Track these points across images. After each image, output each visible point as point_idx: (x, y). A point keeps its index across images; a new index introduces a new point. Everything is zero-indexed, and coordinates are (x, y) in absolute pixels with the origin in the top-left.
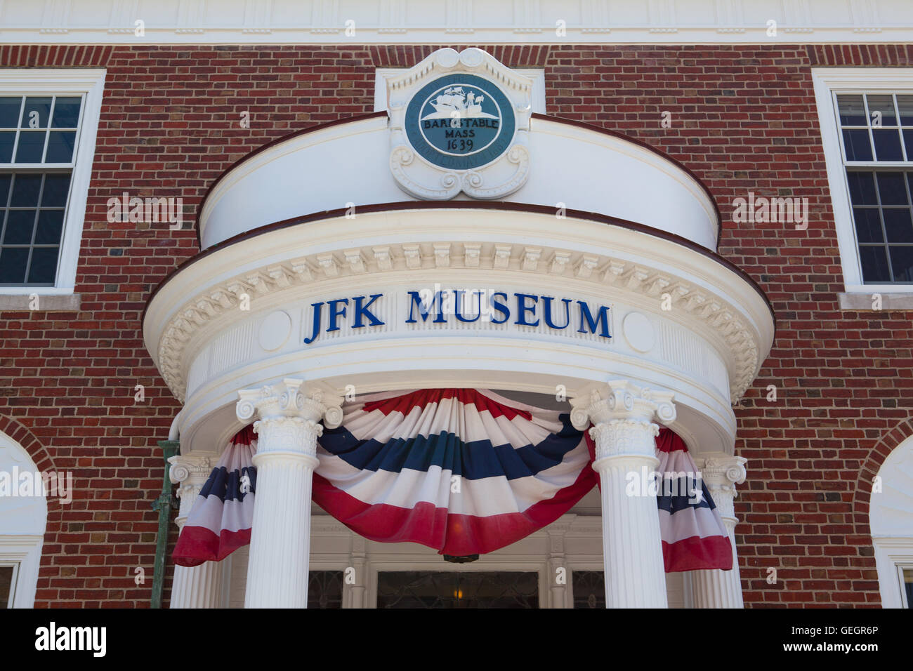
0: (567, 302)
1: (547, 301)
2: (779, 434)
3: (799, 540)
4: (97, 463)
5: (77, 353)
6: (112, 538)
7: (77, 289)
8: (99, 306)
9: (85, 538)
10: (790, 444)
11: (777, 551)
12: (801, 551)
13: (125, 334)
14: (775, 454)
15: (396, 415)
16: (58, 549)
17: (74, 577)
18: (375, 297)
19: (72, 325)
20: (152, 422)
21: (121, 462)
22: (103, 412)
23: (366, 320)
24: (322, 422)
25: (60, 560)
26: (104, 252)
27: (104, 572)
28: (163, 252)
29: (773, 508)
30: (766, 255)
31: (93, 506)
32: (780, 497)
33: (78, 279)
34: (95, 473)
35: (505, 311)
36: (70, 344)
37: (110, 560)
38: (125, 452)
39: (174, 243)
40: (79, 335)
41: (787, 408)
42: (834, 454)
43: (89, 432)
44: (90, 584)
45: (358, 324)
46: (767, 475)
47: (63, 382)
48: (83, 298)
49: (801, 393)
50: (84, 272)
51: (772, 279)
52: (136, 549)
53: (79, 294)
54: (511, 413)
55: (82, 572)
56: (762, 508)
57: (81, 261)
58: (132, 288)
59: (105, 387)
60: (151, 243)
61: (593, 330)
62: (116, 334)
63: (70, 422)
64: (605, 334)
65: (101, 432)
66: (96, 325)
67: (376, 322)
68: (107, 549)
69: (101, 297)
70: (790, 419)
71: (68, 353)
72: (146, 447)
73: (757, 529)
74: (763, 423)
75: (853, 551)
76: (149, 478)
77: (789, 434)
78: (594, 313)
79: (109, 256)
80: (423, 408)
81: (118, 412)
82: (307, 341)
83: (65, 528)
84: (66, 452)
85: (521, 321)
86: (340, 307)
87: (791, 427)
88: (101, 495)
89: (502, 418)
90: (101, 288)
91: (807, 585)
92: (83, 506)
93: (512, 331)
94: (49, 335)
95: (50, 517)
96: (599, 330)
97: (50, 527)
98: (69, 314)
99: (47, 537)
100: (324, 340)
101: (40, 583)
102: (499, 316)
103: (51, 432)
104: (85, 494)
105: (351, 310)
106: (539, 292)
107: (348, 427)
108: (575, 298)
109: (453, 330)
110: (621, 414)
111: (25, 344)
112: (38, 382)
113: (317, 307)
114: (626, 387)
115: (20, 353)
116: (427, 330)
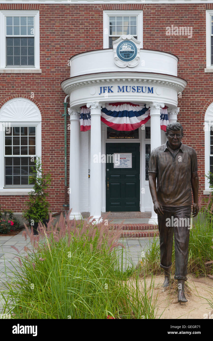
0: (146, 87)
1: (142, 87)
2: (188, 100)
3: (190, 121)
4: (50, 106)
5: (43, 83)
6: (55, 122)
7: (41, 68)
8: (46, 72)
9: (50, 122)
10: (191, 102)
11: (186, 124)
12: (190, 124)
13: (52, 78)
14: (187, 104)
15: (115, 106)
16: (44, 124)
17: (49, 129)
18: (112, 87)
19: (41, 76)
20: (60, 98)
21: (55, 106)
22: (50, 96)
23: (110, 91)
24: (101, 107)
25: (45, 126)
26: (45, 59)
27: (54, 128)
28: (58, 59)
29: (186, 115)
30: (190, 59)
31: (50, 115)
32: (187, 113)
33: (40, 66)
34: (50, 109)
35: (135, 90)
36: (41, 81)
37: (55, 126)
38: (55, 104)
39: (60, 57)
40: (42, 79)
41: (191, 94)
42: (199, 104)
43: (47, 100)
44: (52, 130)
45: (109, 92)
46: (185, 108)
47: (41, 89)
48: (42, 70)
49: (194, 91)
50: (42, 64)
51: (191, 65)
52: (60, 124)
53: (41, 69)
54: (136, 105)
55: (50, 128)
56: (183, 115)
57: (40, 61)
58: (52, 68)
59: (50, 90)
60: (55, 57)
61: (150, 92)
62: (50, 79)
63: (43, 98)
64: (152, 93)
65: (50, 100)
66: (46, 76)
67: (112, 92)
68: (54, 124)
69: (46, 70)
70: (191, 97)
71: (41, 83)
72: (60, 103)
73: (182, 119)
75: (200, 124)
76: (61, 109)
77: (191, 100)
78: (151, 89)
79: (46, 60)
80: (120, 105)
81: (53, 96)
82: (99, 94)
83: (45, 120)
84: (43, 104)
85: (138, 92)
86: (105, 88)
87: (191, 98)
88: (52, 113)
89: (134, 106)
90: (46, 68)
91: (191, 130)
92: (48, 115)
93: (136, 94)
94: (36, 78)
95: (42, 117)
96: (151, 92)
97: (42, 119)
98: (40, 74)
99: (42, 122)
100: (103, 94)
101: (42, 131)
102: (134, 91)
103: (40, 100)
104: (48, 113)
105: (107, 89)
106: (141, 86)
107: (106, 108)
108: (147, 86)
109: (125, 93)
110: (154, 107)
111: (31, 81)
112: (35, 89)
113: (101, 88)
114: (155, 102)
115: (31, 83)
116: (121, 93)
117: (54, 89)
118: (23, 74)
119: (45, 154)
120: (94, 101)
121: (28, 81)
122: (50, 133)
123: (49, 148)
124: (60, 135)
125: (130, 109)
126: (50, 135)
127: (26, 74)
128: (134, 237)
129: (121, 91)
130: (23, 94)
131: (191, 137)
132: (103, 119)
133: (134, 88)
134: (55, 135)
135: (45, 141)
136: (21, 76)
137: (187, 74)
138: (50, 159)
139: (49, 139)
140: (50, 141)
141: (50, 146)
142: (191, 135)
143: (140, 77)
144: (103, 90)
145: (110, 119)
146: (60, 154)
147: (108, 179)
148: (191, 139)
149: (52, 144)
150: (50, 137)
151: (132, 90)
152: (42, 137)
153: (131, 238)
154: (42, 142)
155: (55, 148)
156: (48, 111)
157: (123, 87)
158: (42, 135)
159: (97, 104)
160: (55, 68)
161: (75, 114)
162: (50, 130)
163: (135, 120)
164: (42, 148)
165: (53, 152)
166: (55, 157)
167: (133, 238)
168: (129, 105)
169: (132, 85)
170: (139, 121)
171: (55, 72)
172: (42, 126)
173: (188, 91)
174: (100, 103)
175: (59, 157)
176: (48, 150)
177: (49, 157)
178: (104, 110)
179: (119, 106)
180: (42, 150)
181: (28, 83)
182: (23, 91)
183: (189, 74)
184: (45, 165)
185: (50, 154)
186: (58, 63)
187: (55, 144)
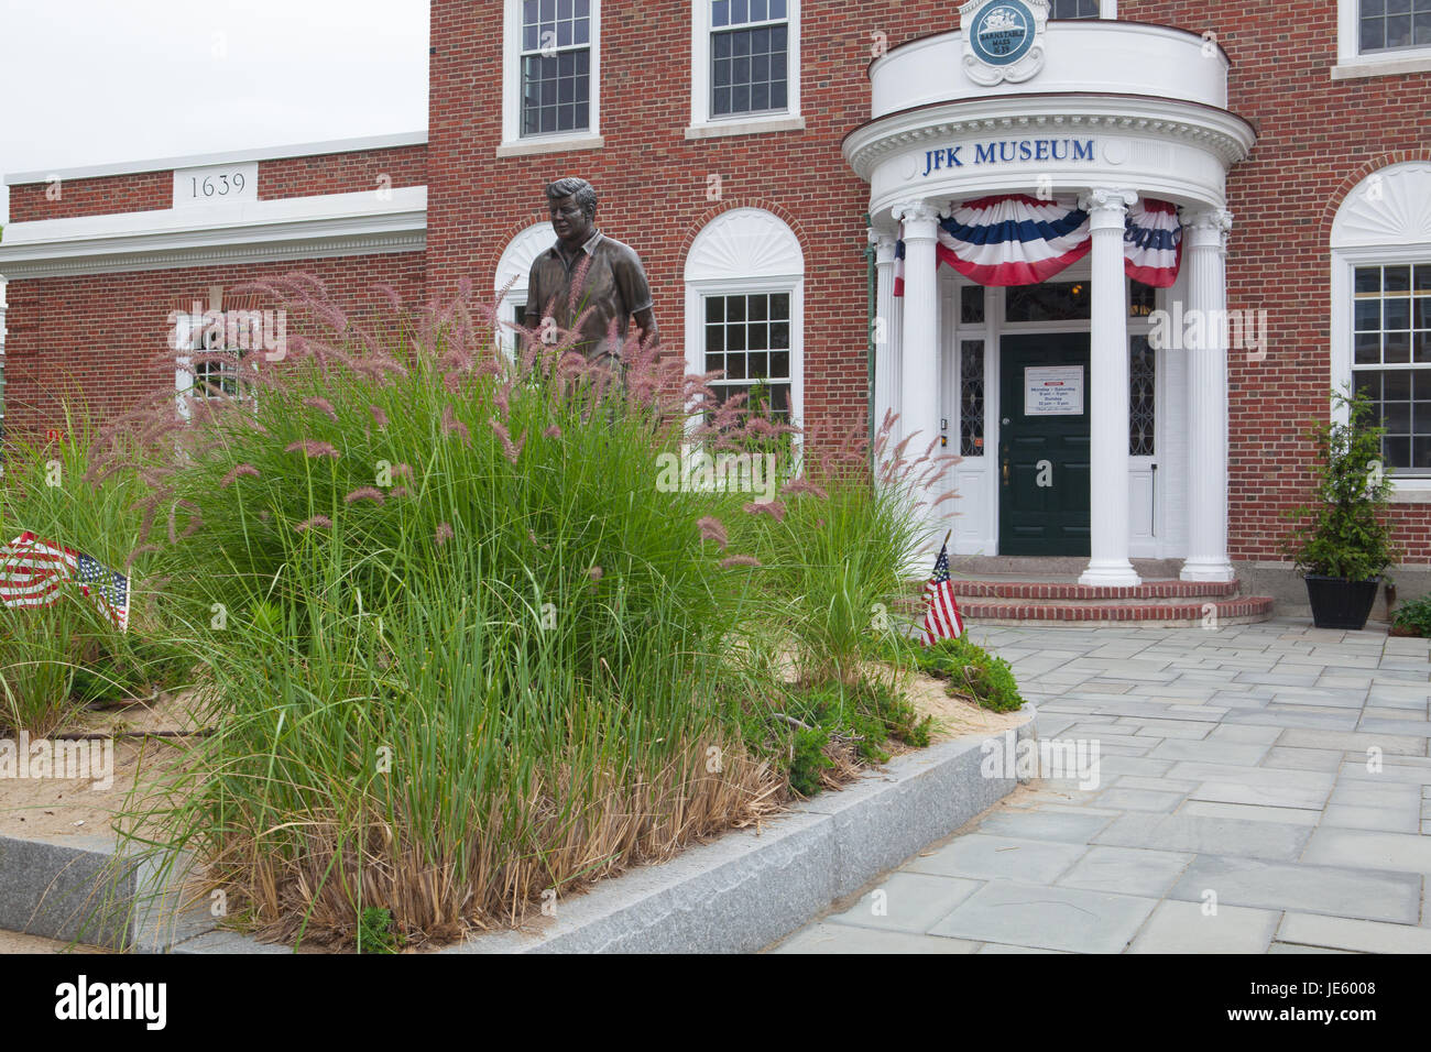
0: (1066, 142)
1: (1054, 143)
3: (1278, 252)
4: (829, 228)
5: (808, 158)
6: (842, 274)
7: (803, 114)
8: (817, 125)
9: (827, 275)
10: (1280, 186)
11: (1262, 261)
12: (1279, 260)
14: (1268, 194)
15: (979, 211)
16: (812, 282)
17: (824, 298)
18: (958, 149)
19: (803, 139)
20: (858, 200)
21: (842, 227)
22: (828, 195)
23: (954, 163)
24: (939, 215)
25: (814, 289)
26: (815, 86)
27: (841, 294)
28: (852, 81)
29: (1263, 231)
30: (1278, 41)
31: (829, 255)
32: (1268, 224)
33: (802, 106)
34: (828, 235)
35: (1028, 152)
36: (803, 152)
37: (843, 287)
38: (844, 221)
39: (858, 74)
40: (808, 145)
41: (1280, 159)
42: (1311, 191)
43: (821, 209)
44: (834, 301)
45: (950, 165)
46: (1261, 209)
47: (802, 178)
48: (807, 120)
49: (1293, 148)
50: (805, 101)
51: (1281, 60)
52: (857, 280)
53: (804, 117)
54: (1043, 203)
55: (828, 295)
56: (1255, 232)
57: (802, 94)
58: (835, 110)
59: (827, 179)
60: (844, 75)
61: (1083, 157)
62: (829, 143)
63: (810, 203)
64: (1091, 158)
65: (828, 209)
66: (817, 137)
67: (959, 164)
68: (840, 281)
69: (818, 118)
70: (1282, 168)
71: (802, 158)
72: (856, 216)
73: (1249, 247)
74: (1262, 172)
75: (1315, 258)
77: (1280, 178)
78: (1083, 146)
79: (819, 88)
80: (993, 205)
81: (837, 195)
82: (925, 174)
83: (815, 269)
84: (810, 223)
85: (1038, 158)
86: (940, 156)
87: (1282, 173)
88: (833, 248)
89: (1039, 207)
90: (817, 112)
91: (1280, 282)
92: (823, 255)
93: (1033, 164)
94: (789, 147)
95: (806, 263)
96: (1087, 155)
97: (806, 269)
98: (800, 132)
99: (806, 276)
100: (934, 174)
101: (806, 303)
102: (1025, 156)
103: (799, 210)
104: (824, 248)
105: (946, 156)
106: (1050, 138)
107: (956, 217)
108: (1072, 137)
109: (999, 166)
110: (1100, 205)
111: (776, 154)
112: (786, 179)
113: (929, 154)
114: (1100, 188)
115: (774, 161)
116: (986, 167)
117: (840, 175)
118: (754, 136)
119: (812, 375)
120: (910, 198)
121: (767, 155)
122: (829, 308)
123: (826, 355)
124: (857, 314)
125: (1022, 214)
126: (828, 315)
127: (762, 135)
129: (984, 158)
130: (753, 195)
131: (1280, 305)
132: (943, 254)
133: (1025, 146)
134: (844, 314)
135: (813, 336)
136: (749, 144)
137: (1267, 91)
138: (829, 389)
139: (826, 329)
140: (829, 336)
141: (828, 349)
142: (1280, 297)
143: (1042, 110)
144: (933, 160)
145: (966, 251)
146: (857, 374)
147: (1007, 450)
148: (1281, 312)
149: (832, 342)
150: (828, 322)
151: (1019, 153)
152: (805, 323)
153: (997, 621)
154: (805, 336)
155: (842, 355)
156: (822, 242)
157: (992, 146)
158: (806, 316)
159: (918, 206)
160: (845, 109)
161: (889, 246)
162: (827, 302)
163: (1039, 251)
164: (806, 356)
165: (835, 368)
166: (842, 381)
168: (1020, 203)
169: (1019, 139)
170: (1058, 254)
171: (845, 122)
172: (806, 289)
173: (1270, 150)
174: (928, 201)
175: (854, 381)
176: (822, 362)
177: (825, 382)
178: (947, 225)
179: (989, 208)
180: (805, 363)
181: (767, 161)
182: (751, 188)
183: (1276, 90)
184: (812, 409)
185: (827, 375)
186: (851, 95)
187: (842, 342)
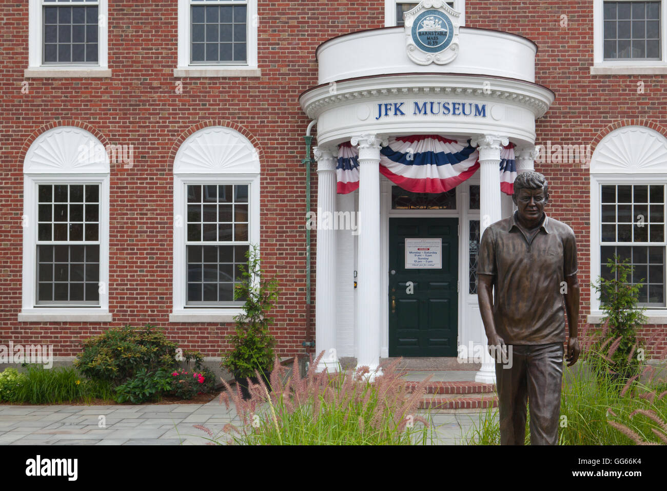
0: (471, 105)
1: (464, 105)
2: (557, 131)
3: (561, 174)
4: (278, 144)
5: (263, 96)
6: (287, 174)
7: (259, 66)
8: (269, 75)
9: (276, 174)
10: (562, 135)
12: (561, 179)
13: (282, 87)
14: (555, 139)
15: (408, 143)
16: (266, 179)
17: (274, 190)
18: (402, 104)
19: (259, 83)
20: (298, 126)
21: (287, 144)
22: (277, 122)
23: (398, 113)
24: (381, 145)
25: (268, 183)
26: (268, 48)
27: (286, 188)
28: (294, 48)
30: (560, 48)
31: (278, 161)
33: (259, 62)
34: (277, 148)
35: (448, 109)
36: (259, 92)
37: (288, 183)
38: (288, 139)
39: (298, 44)
40: (263, 88)
41: (562, 119)
42: (579, 139)
43: (272, 131)
44: (281, 192)
45: (396, 114)
47: (259, 109)
48: (262, 71)
49: (569, 113)
50: (261, 59)
51: (562, 60)
52: (297, 179)
53: (260, 69)
54: (450, 141)
55: (277, 188)
57: (259, 53)
58: (282, 66)
59: (277, 111)
60: (289, 44)
61: (480, 114)
62: (278, 88)
63: (264, 126)
64: (484, 116)
65: (277, 131)
66: (269, 83)
67: (402, 114)
68: (286, 179)
69: (270, 70)
70: (563, 124)
71: (259, 96)
72: (296, 137)
74: (551, 126)
75: (582, 179)
76: (299, 150)
77: (561, 130)
78: (480, 108)
79: (271, 50)
80: (419, 141)
81: (283, 122)
82: (377, 118)
83: (268, 170)
84: (264, 139)
85: (454, 113)
86: (389, 107)
87: (563, 128)
88: (281, 157)
89: (447, 143)
90: (269, 66)
91: (562, 192)
92: (273, 161)
93: (450, 117)
94: (250, 88)
95: (262, 166)
96: (482, 114)
97: (262, 170)
98: (257, 78)
99: (262, 174)
100: (384, 119)
101: (261, 192)
102: (446, 112)
103: (257, 131)
104: (274, 157)
105: (393, 108)
106: (461, 101)
107: (391, 146)
108: (474, 102)
109: (430, 117)
110: (488, 144)
111: (240, 92)
112: (248, 109)
113: (380, 106)
114: (490, 135)
115: (239, 96)
116: (421, 117)
117: (285, 109)
118: (224, 78)
119: (266, 241)
120: (367, 133)
121: (233, 92)
122: (278, 196)
123: (276, 228)
124: (297, 201)
125: (439, 148)
126: (277, 201)
127: (230, 78)
128: (445, 408)
129: (420, 111)
130: (223, 118)
131: (562, 206)
132: (383, 170)
133: (446, 105)
134: (288, 201)
135: (267, 214)
136: (220, 83)
137: (554, 78)
138: (278, 250)
139: (276, 210)
140: (277, 214)
141: (277, 223)
142: (562, 201)
143: (460, 84)
144: (383, 110)
145: (397, 168)
146: (297, 240)
147: (394, 290)
148: (562, 210)
149: (280, 219)
150: (277, 206)
151: (442, 109)
152: (261, 206)
153: (441, 411)
154: (261, 215)
155: (287, 228)
156: (273, 152)
157: (425, 104)
158: (261, 201)
159: (373, 139)
160: (289, 66)
161: (328, 159)
162: (276, 192)
163: (449, 172)
164: (262, 228)
165: (282, 236)
166: (287, 245)
167: (445, 411)
168: (437, 140)
169: (443, 101)
170: (457, 174)
171: (288, 74)
172: (262, 183)
173: (556, 113)
174: (378, 136)
175: (296, 245)
176: (273, 232)
177: (276, 245)
178: (386, 151)
179: (416, 142)
180: (261, 232)
181: (234, 96)
182: (223, 114)
183: (560, 78)
184: (266, 263)
185: (277, 241)
186: (293, 57)
187: (287, 219)
